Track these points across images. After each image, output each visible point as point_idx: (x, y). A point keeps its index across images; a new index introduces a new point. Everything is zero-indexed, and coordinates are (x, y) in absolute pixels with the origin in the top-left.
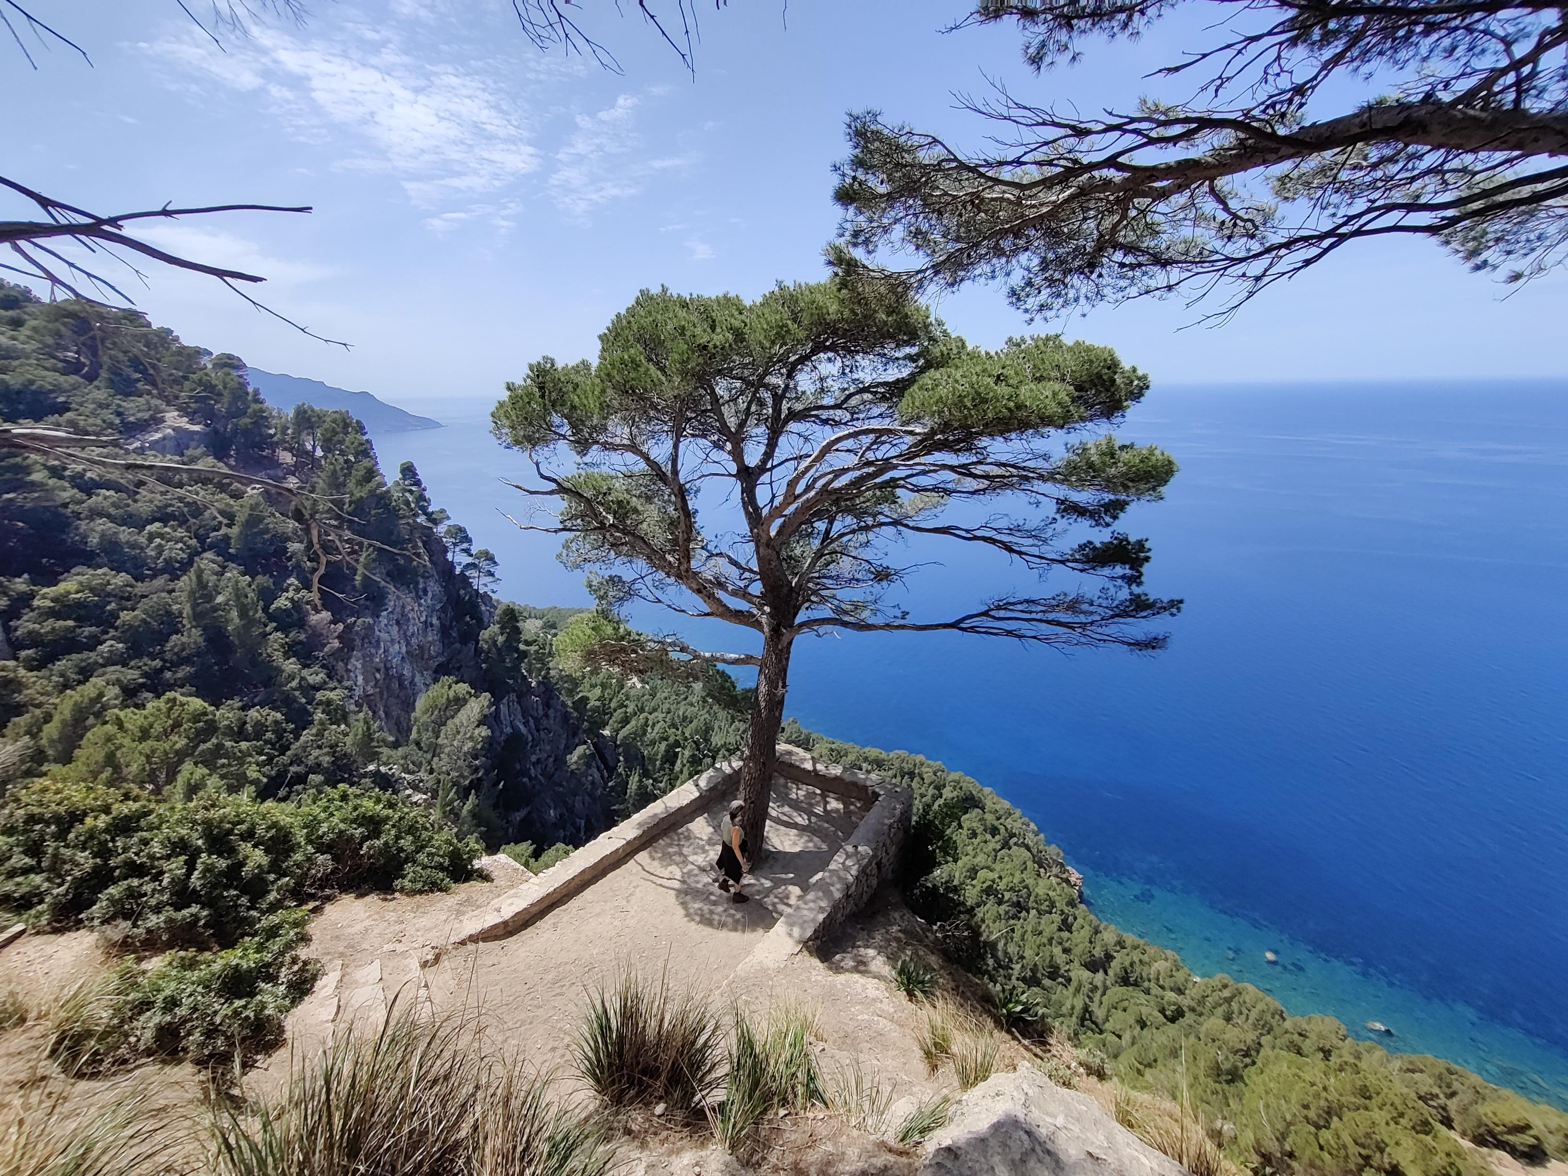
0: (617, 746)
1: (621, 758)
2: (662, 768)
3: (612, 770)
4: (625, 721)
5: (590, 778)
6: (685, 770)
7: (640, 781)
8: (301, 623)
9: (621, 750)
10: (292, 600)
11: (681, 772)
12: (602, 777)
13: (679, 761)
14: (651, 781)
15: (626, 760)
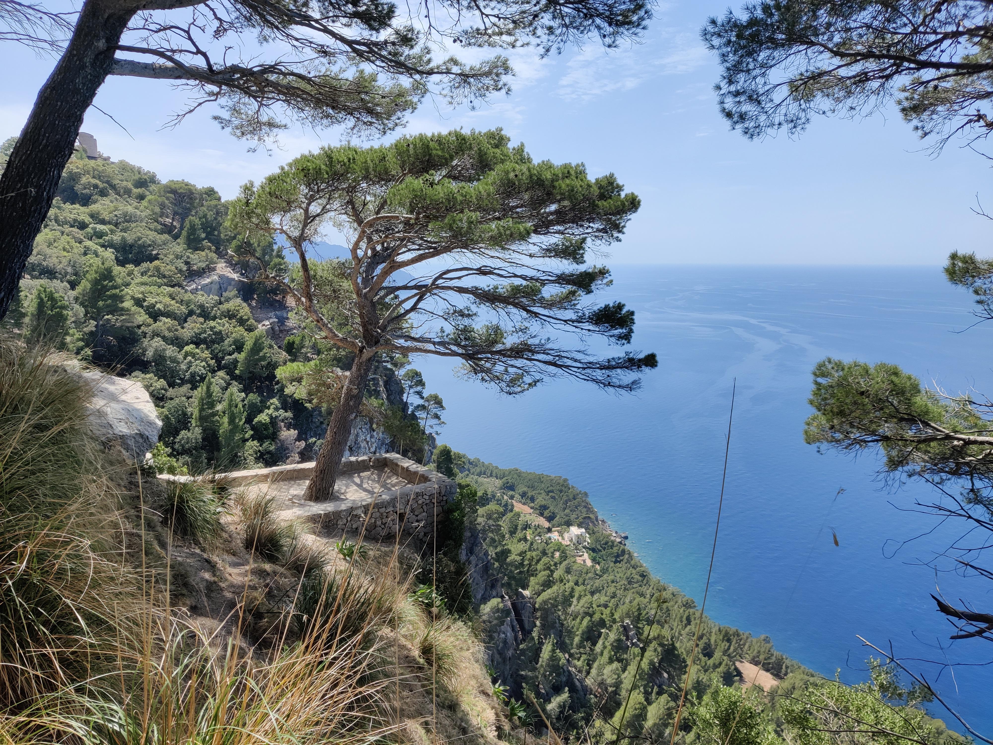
0: (535, 610)
1: (538, 623)
2: (580, 646)
3: (527, 633)
5: (503, 636)
6: (606, 653)
7: (553, 651)
8: (274, 437)
9: (539, 614)
10: (271, 417)
11: (602, 654)
12: (516, 638)
13: (600, 642)
14: (567, 656)
15: (543, 626)
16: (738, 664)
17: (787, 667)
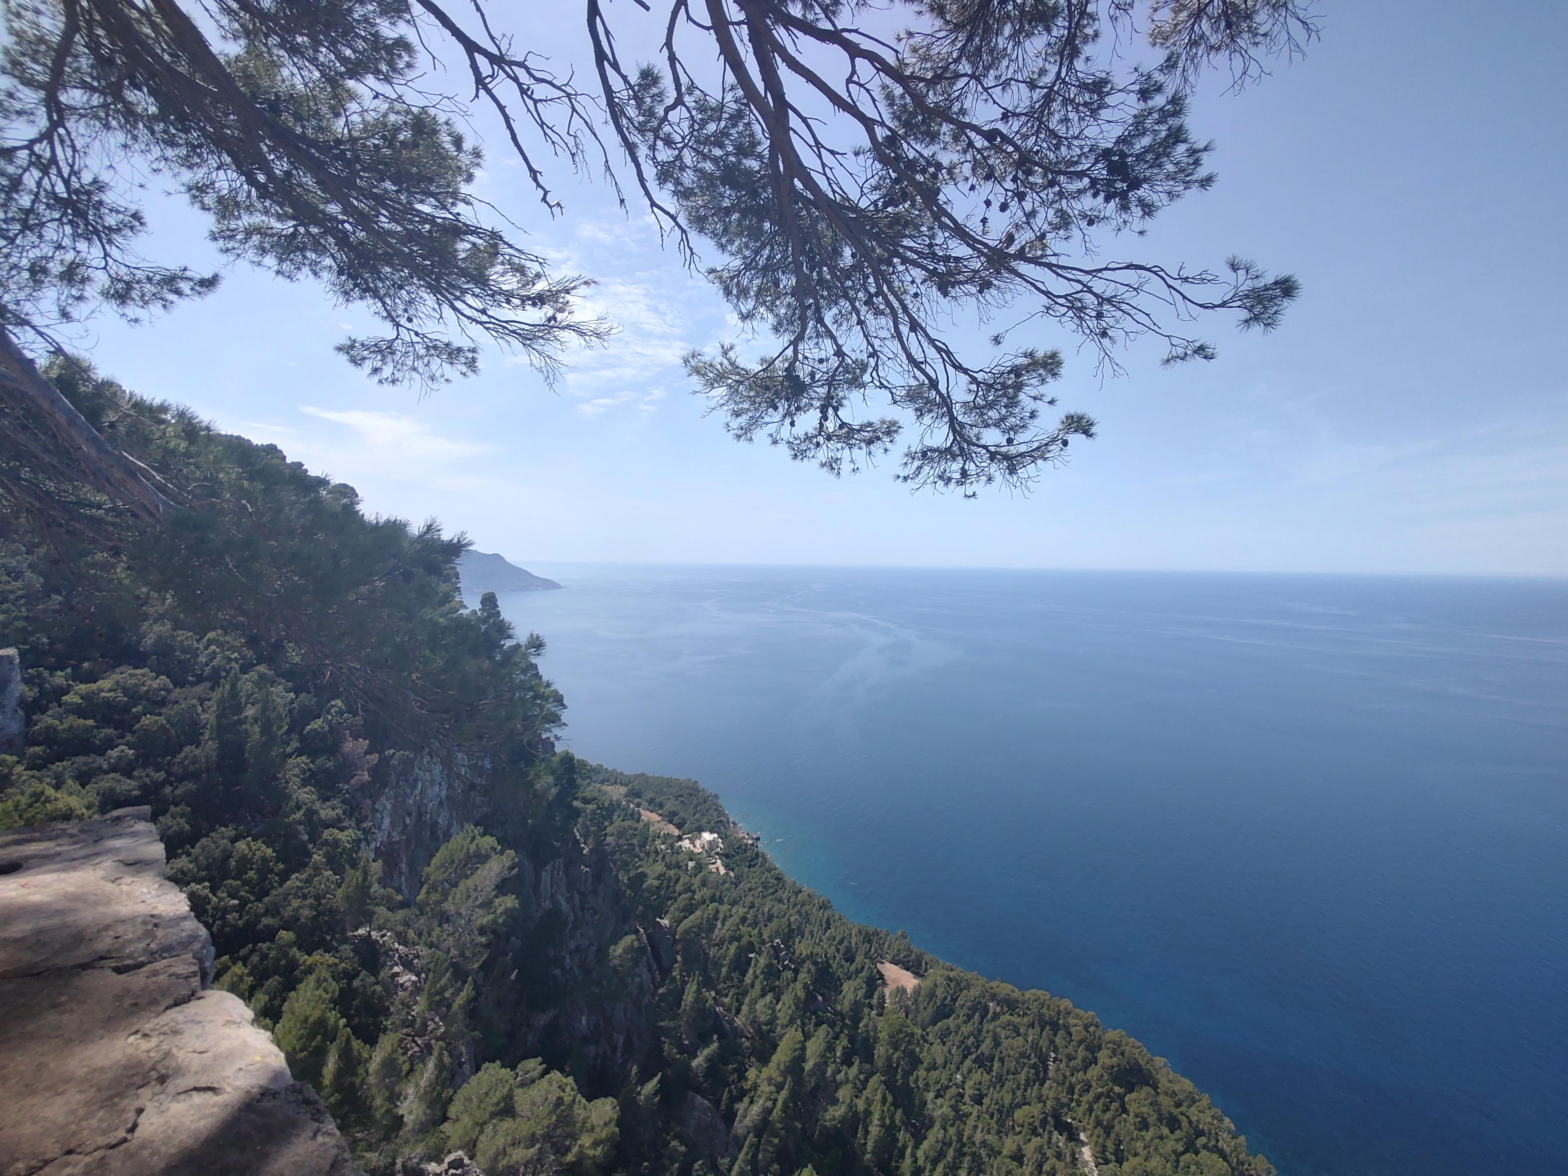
0: (675, 941)
1: (679, 958)
2: (729, 978)
3: (665, 972)
4: (690, 909)
5: (638, 979)
6: (757, 983)
7: (698, 991)
8: (333, 749)
9: (679, 946)
10: (330, 723)
11: (753, 986)
12: (653, 979)
13: (751, 971)
14: (713, 993)
15: (685, 962)
16: (879, 966)
17: (926, 963)
